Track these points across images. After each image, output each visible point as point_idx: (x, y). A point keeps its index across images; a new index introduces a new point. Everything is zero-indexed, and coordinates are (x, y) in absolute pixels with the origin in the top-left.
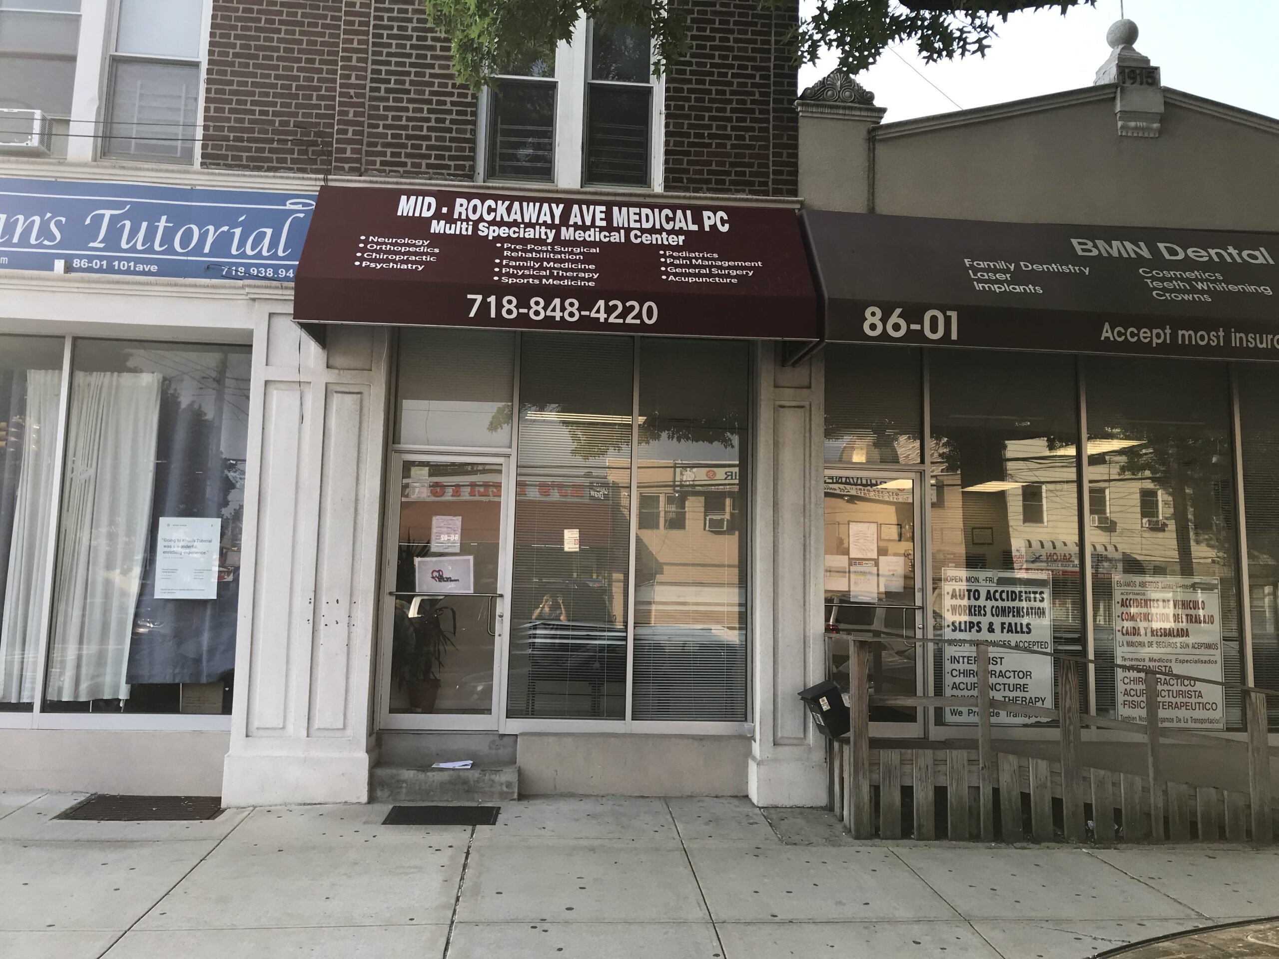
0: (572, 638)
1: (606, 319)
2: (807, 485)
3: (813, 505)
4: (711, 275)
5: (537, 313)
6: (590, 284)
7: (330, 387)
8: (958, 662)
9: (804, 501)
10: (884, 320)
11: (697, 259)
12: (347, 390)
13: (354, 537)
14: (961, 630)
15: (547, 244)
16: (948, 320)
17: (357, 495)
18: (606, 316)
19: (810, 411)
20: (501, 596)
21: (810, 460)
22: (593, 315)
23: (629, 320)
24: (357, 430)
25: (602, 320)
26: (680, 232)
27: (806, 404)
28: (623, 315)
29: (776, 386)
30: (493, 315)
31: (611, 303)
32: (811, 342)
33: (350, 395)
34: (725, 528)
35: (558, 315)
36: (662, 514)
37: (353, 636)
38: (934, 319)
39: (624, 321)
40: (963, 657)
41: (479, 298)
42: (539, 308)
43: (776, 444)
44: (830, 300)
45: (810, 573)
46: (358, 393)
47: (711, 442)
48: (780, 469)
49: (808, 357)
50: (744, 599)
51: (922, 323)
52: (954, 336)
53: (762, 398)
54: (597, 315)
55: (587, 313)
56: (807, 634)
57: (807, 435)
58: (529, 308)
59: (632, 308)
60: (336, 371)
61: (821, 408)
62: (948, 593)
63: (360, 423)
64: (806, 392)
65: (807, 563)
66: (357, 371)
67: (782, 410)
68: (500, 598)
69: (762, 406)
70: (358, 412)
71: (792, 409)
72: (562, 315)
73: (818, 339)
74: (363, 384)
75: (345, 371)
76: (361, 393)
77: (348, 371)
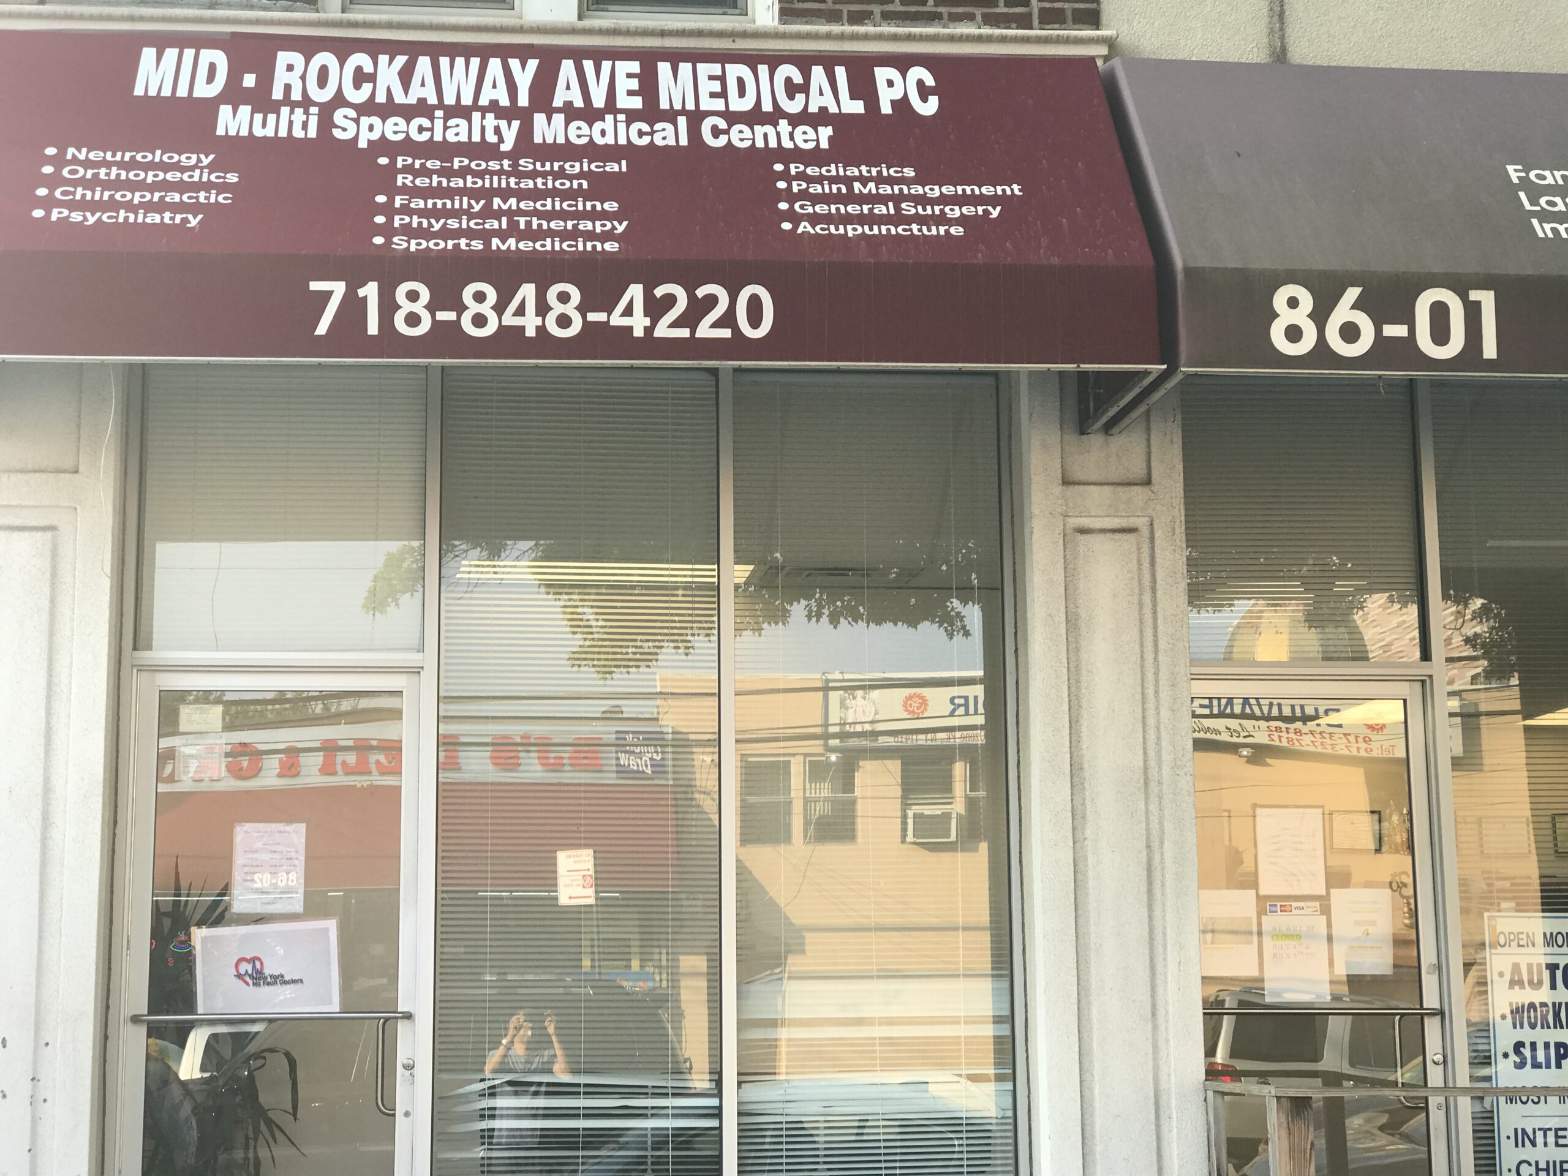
0: (587, 1116)
1: (649, 330)
2: (1151, 721)
3: (1166, 770)
4: (899, 219)
5: (480, 321)
6: (608, 246)
8: (1534, 1144)
9: (1145, 761)
10: (1320, 316)
11: (864, 181)
12: (18, 522)
14: (1536, 1065)
15: (500, 156)
16: (1473, 312)
17: (47, 780)
18: (647, 322)
19: (1152, 539)
20: (408, 1016)
21: (1156, 659)
22: (617, 319)
23: (704, 330)
24: (45, 618)
25: (638, 333)
26: (821, 118)
27: (1141, 522)
28: (690, 319)
29: (1066, 482)
30: (373, 329)
31: (659, 292)
32: (1147, 373)
33: (27, 534)
34: (953, 838)
35: (530, 324)
36: (798, 807)
37: (44, 1127)
38: (1439, 312)
39: (693, 332)
40: (1545, 1131)
41: (338, 288)
42: (486, 309)
43: (1072, 622)
44: (1187, 270)
45: (1164, 934)
46: (46, 529)
47: (913, 623)
48: (1084, 685)
49: (1142, 409)
50: (1008, 1005)
51: (1409, 320)
52: (1490, 350)
53: (1036, 510)
54: (626, 322)
55: (601, 317)
56: (1163, 1085)
57: (1147, 598)
58: (461, 308)
59: (712, 300)
61: (1178, 531)
62: (1501, 975)
63: (53, 601)
64: (1138, 493)
65: (1158, 912)
66: (44, 476)
67: (1083, 538)
68: (406, 1021)
69: (1035, 530)
70: (48, 575)
71: (1108, 535)
72: (540, 324)
73: (1164, 367)
74: (57, 506)
75: (12, 475)
76: (52, 528)
77: (19, 476)
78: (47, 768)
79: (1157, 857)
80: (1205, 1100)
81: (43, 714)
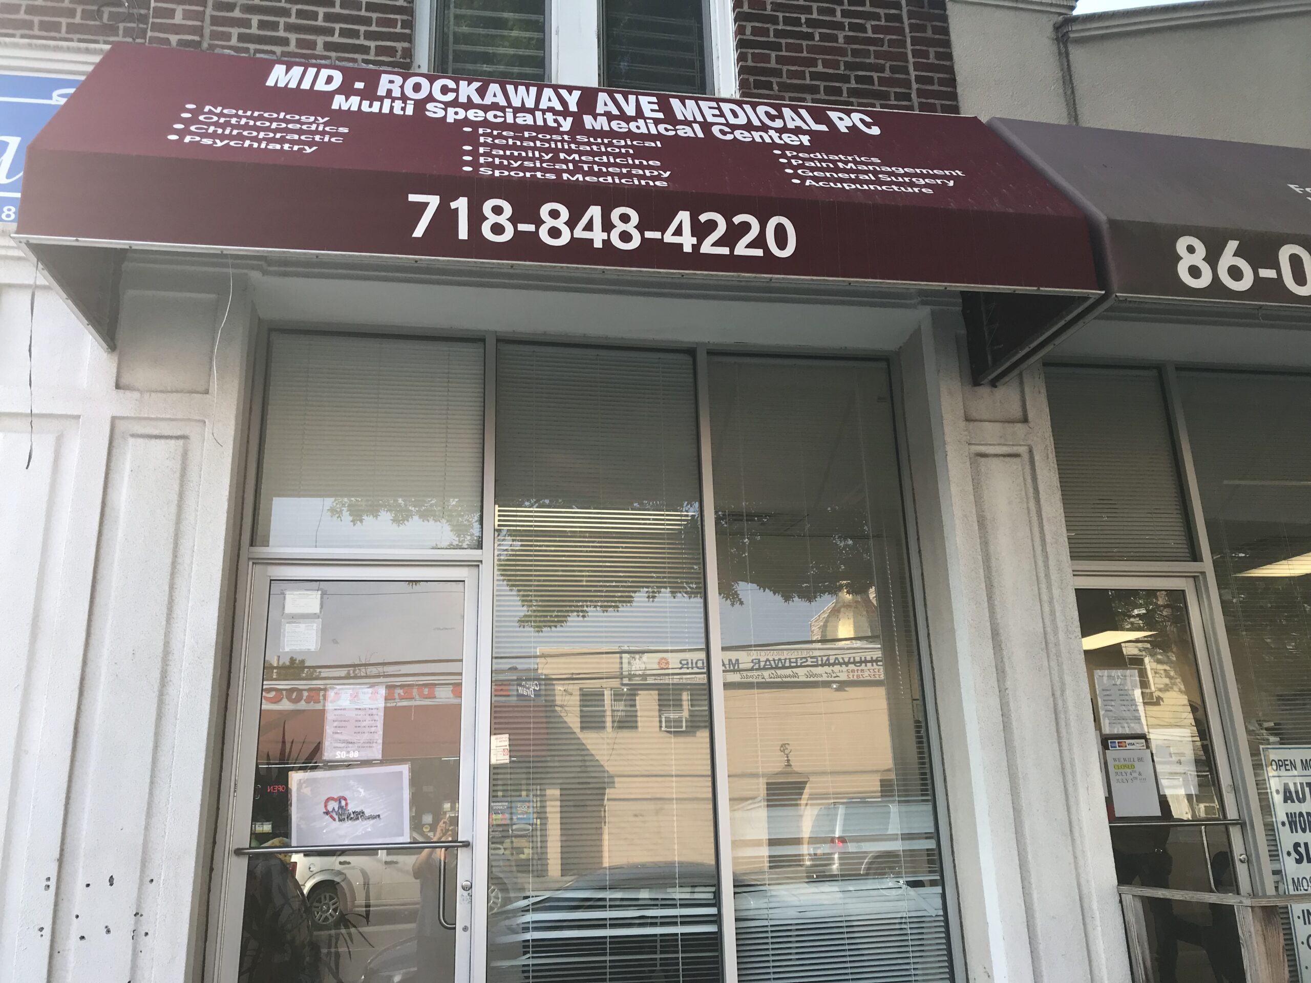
0: (613, 926)
1: (696, 247)
2: (1045, 597)
3: (1061, 636)
4: (880, 182)
5: (555, 233)
6: (658, 183)
7: (121, 426)
9: (1044, 628)
10: (1212, 259)
11: (846, 163)
12: (156, 432)
13: (157, 735)
15: (561, 133)
17: (167, 644)
18: (694, 241)
19: (1032, 462)
20: (467, 845)
21: (1044, 549)
22: (669, 238)
23: (741, 249)
24: (173, 509)
25: (688, 249)
27: (1023, 450)
28: (729, 239)
29: (968, 419)
30: (463, 234)
31: (703, 218)
32: (1085, 298)
33: (163, 441)
35: (598, 237)
37: (144, 960)
38: (1296, 262)
39: (732, 250)
41: (434, 201)
42: (560, 223)
43: (982, 522)
44: (1110, 221)
46: (178, 438)
48: (994, 569)
51: (1276, 266)
53: (948, 439)
54: (676, 240)
55: (657, 235)
56: (1085, 891)
57: (1032, 504)
58: (539, 222)
59: (746, 227)
60: (136, 395)
61: (1051, 456)
62: (1277, 792)
63: (181, 495)
64: (1020, 428)
65: (1065, 747)
66: (179, 395)
67: (983, 459)
68: (464, 849)
69: (949, 453)
70: (178, 475)
71: (1001, 458)
72: (606, 238)
73: (1103, 292)
74: (189, 420)
75: (153, 394)
76: (184, 437)
77: (159, 395)
78: (167, 634)
79: (1060, 702)
80: (1121, 902)
81: (167, 588)
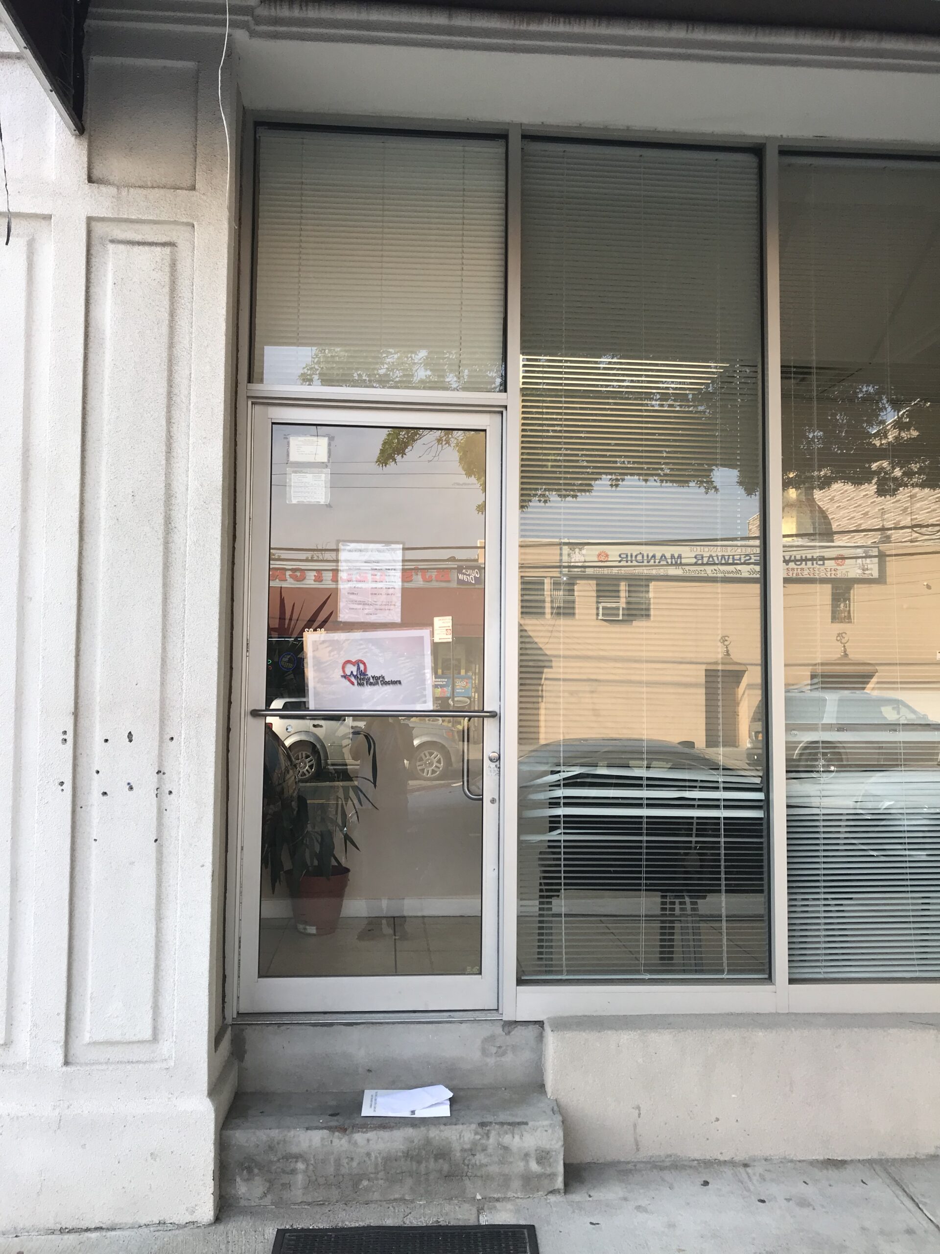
0: (649, 806)
7: (99, 229)
12: (138, 238)
13: (166, 585)
17: (168, 486)
20: (493, 715)
24: (165, 330)
33: (147, 248)
34: (621, 618)
36: (548, 602)
37: (170, 818)
46: (164, 244)
60: (113, 190)
63: (172, 314)
66: (162, 191)
68: (491, 720)
70: (167, 289)
74: (175, 223)
75: (132, 190)
76: (172, 244)
77: (140, 191)
78: (168, 475)
81: (164, 423)
